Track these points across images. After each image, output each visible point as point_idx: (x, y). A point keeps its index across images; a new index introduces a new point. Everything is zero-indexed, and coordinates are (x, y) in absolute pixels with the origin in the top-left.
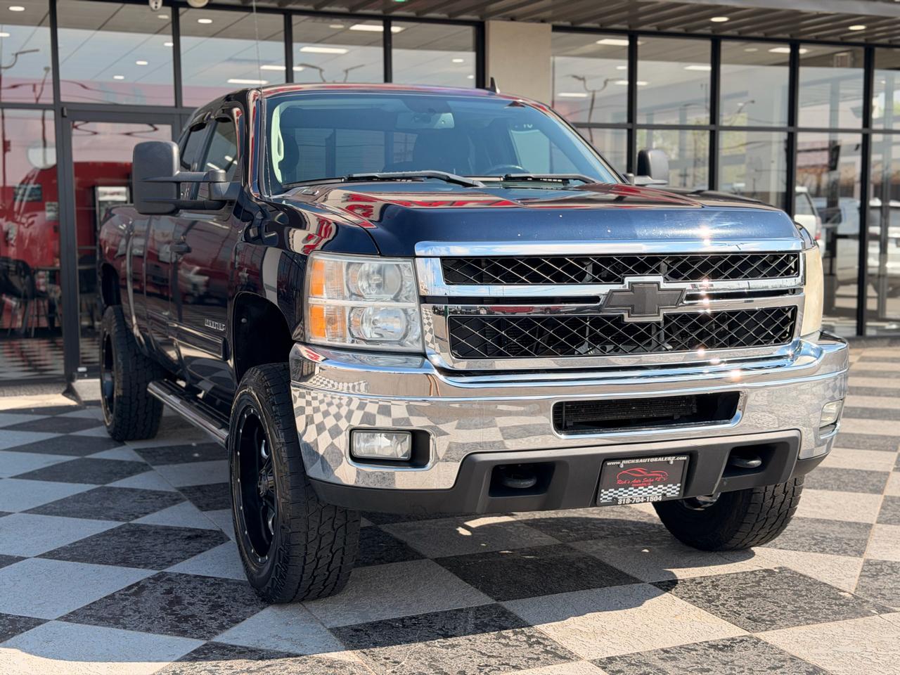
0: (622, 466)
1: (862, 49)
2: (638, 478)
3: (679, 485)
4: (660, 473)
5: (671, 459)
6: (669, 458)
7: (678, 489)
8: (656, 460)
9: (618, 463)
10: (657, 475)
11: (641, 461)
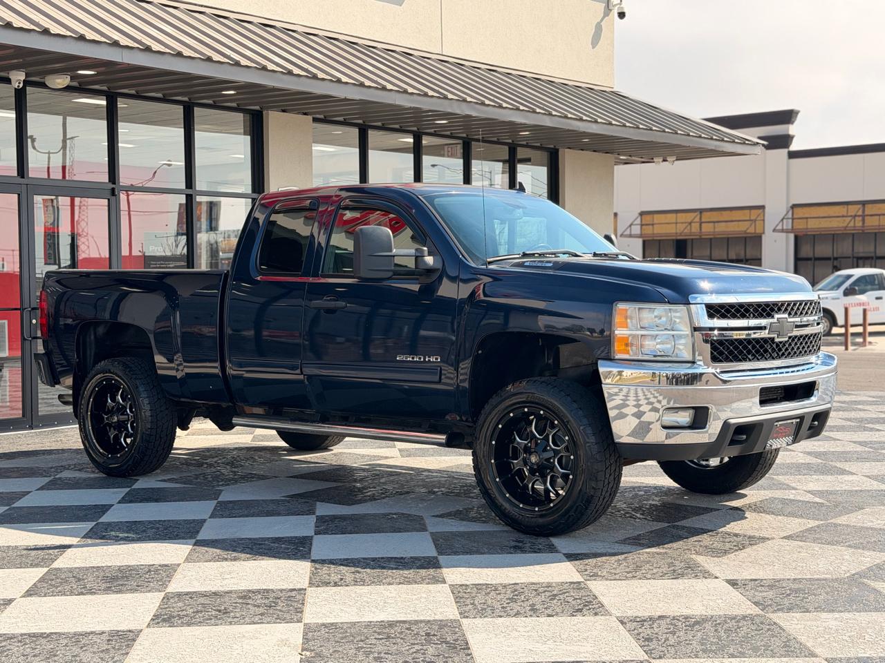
0: (778, 426)
1: (506, 148)
3: (793, 437)
4: (788, 430)
6: (794, 421)
9: (778, 423)
11: (785, 422)
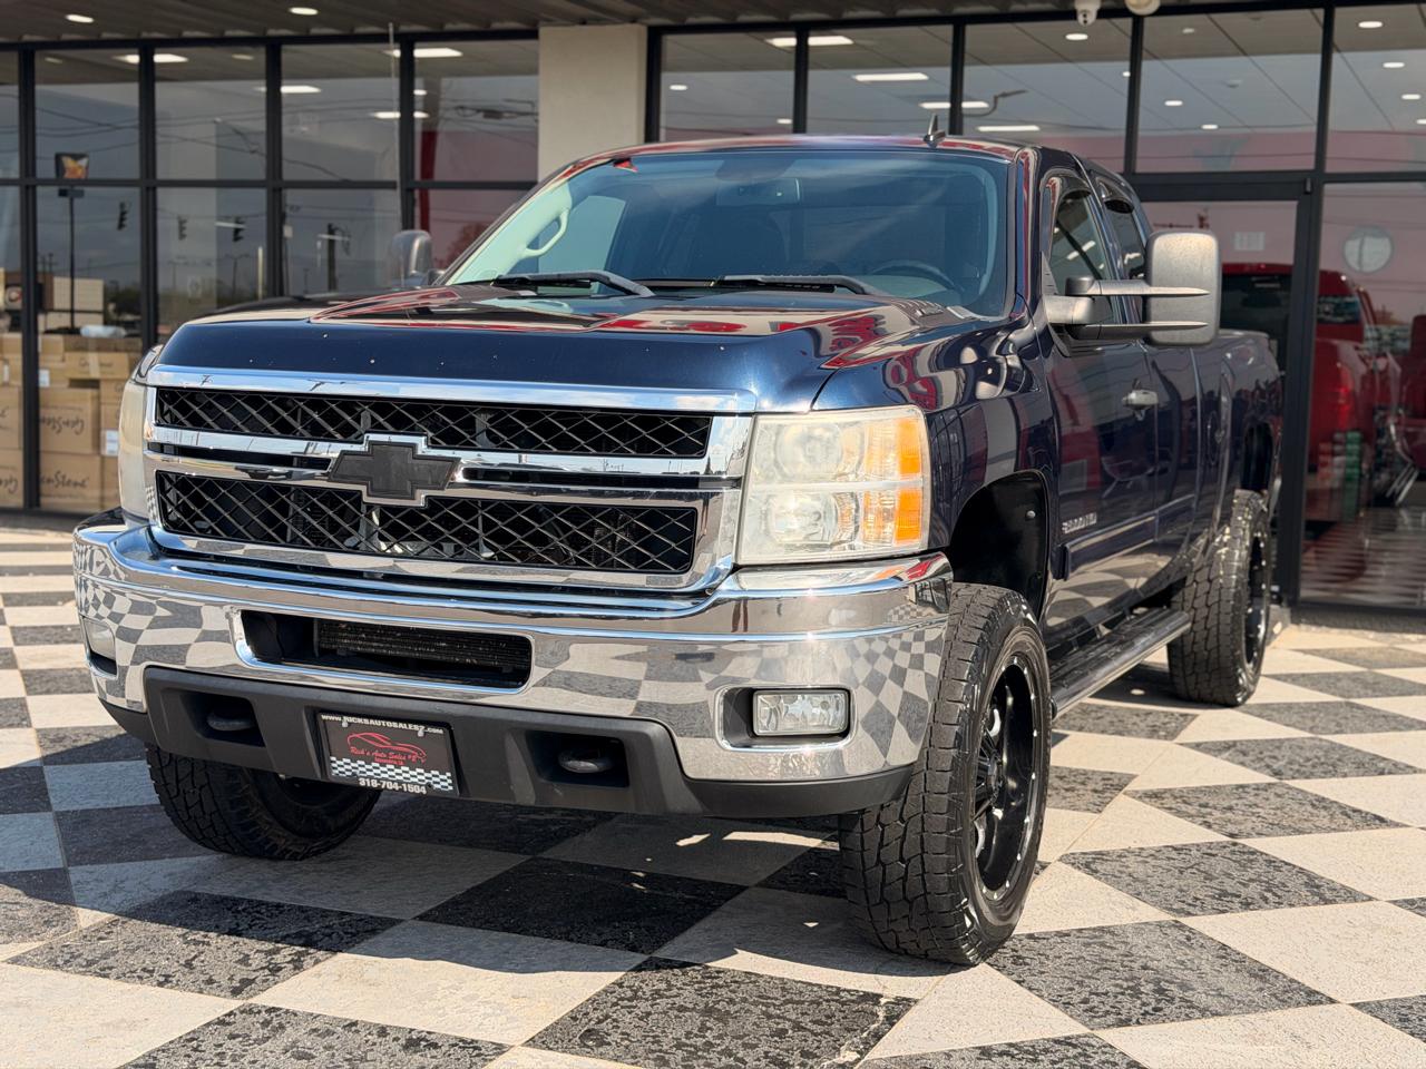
0: (345, 725)
2: (381, 750)
3: (449, 774)
4: (413, 749)
5: (420, 730)
6: (416, 727)
7: (450, 781)
8: (395, 725)
9: (339, 719)
10: (405, 749)
11: (372, 722)
